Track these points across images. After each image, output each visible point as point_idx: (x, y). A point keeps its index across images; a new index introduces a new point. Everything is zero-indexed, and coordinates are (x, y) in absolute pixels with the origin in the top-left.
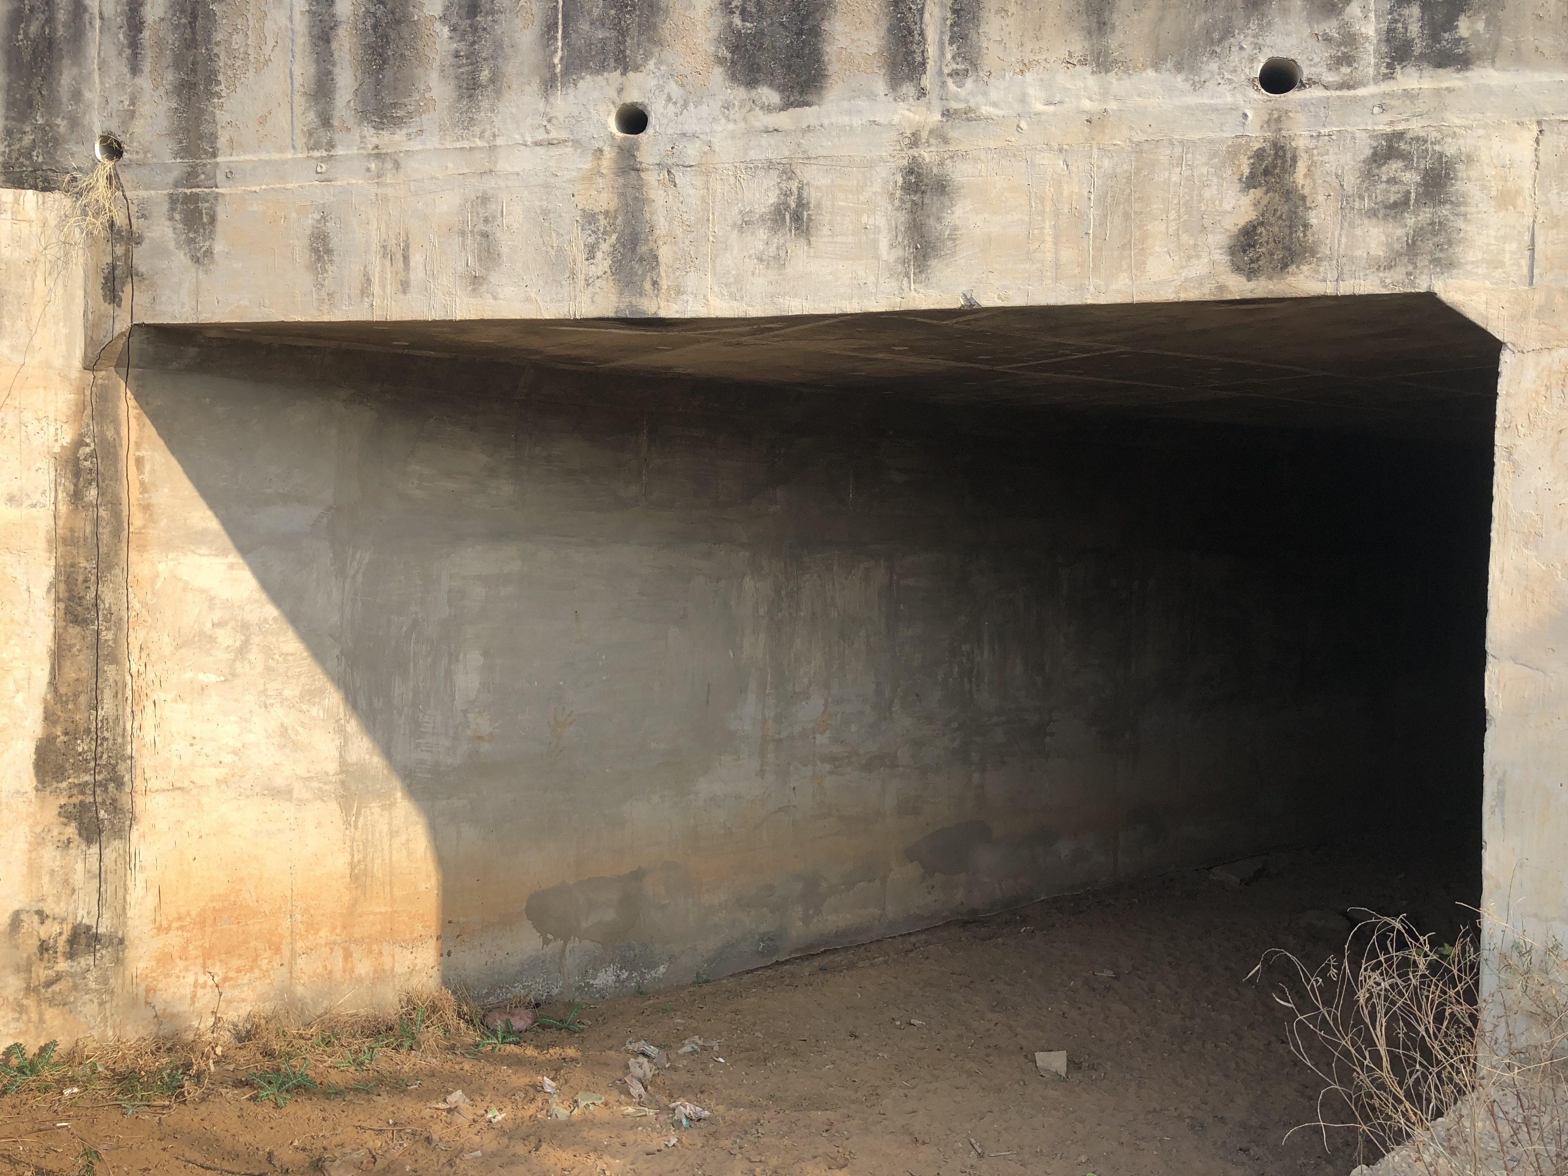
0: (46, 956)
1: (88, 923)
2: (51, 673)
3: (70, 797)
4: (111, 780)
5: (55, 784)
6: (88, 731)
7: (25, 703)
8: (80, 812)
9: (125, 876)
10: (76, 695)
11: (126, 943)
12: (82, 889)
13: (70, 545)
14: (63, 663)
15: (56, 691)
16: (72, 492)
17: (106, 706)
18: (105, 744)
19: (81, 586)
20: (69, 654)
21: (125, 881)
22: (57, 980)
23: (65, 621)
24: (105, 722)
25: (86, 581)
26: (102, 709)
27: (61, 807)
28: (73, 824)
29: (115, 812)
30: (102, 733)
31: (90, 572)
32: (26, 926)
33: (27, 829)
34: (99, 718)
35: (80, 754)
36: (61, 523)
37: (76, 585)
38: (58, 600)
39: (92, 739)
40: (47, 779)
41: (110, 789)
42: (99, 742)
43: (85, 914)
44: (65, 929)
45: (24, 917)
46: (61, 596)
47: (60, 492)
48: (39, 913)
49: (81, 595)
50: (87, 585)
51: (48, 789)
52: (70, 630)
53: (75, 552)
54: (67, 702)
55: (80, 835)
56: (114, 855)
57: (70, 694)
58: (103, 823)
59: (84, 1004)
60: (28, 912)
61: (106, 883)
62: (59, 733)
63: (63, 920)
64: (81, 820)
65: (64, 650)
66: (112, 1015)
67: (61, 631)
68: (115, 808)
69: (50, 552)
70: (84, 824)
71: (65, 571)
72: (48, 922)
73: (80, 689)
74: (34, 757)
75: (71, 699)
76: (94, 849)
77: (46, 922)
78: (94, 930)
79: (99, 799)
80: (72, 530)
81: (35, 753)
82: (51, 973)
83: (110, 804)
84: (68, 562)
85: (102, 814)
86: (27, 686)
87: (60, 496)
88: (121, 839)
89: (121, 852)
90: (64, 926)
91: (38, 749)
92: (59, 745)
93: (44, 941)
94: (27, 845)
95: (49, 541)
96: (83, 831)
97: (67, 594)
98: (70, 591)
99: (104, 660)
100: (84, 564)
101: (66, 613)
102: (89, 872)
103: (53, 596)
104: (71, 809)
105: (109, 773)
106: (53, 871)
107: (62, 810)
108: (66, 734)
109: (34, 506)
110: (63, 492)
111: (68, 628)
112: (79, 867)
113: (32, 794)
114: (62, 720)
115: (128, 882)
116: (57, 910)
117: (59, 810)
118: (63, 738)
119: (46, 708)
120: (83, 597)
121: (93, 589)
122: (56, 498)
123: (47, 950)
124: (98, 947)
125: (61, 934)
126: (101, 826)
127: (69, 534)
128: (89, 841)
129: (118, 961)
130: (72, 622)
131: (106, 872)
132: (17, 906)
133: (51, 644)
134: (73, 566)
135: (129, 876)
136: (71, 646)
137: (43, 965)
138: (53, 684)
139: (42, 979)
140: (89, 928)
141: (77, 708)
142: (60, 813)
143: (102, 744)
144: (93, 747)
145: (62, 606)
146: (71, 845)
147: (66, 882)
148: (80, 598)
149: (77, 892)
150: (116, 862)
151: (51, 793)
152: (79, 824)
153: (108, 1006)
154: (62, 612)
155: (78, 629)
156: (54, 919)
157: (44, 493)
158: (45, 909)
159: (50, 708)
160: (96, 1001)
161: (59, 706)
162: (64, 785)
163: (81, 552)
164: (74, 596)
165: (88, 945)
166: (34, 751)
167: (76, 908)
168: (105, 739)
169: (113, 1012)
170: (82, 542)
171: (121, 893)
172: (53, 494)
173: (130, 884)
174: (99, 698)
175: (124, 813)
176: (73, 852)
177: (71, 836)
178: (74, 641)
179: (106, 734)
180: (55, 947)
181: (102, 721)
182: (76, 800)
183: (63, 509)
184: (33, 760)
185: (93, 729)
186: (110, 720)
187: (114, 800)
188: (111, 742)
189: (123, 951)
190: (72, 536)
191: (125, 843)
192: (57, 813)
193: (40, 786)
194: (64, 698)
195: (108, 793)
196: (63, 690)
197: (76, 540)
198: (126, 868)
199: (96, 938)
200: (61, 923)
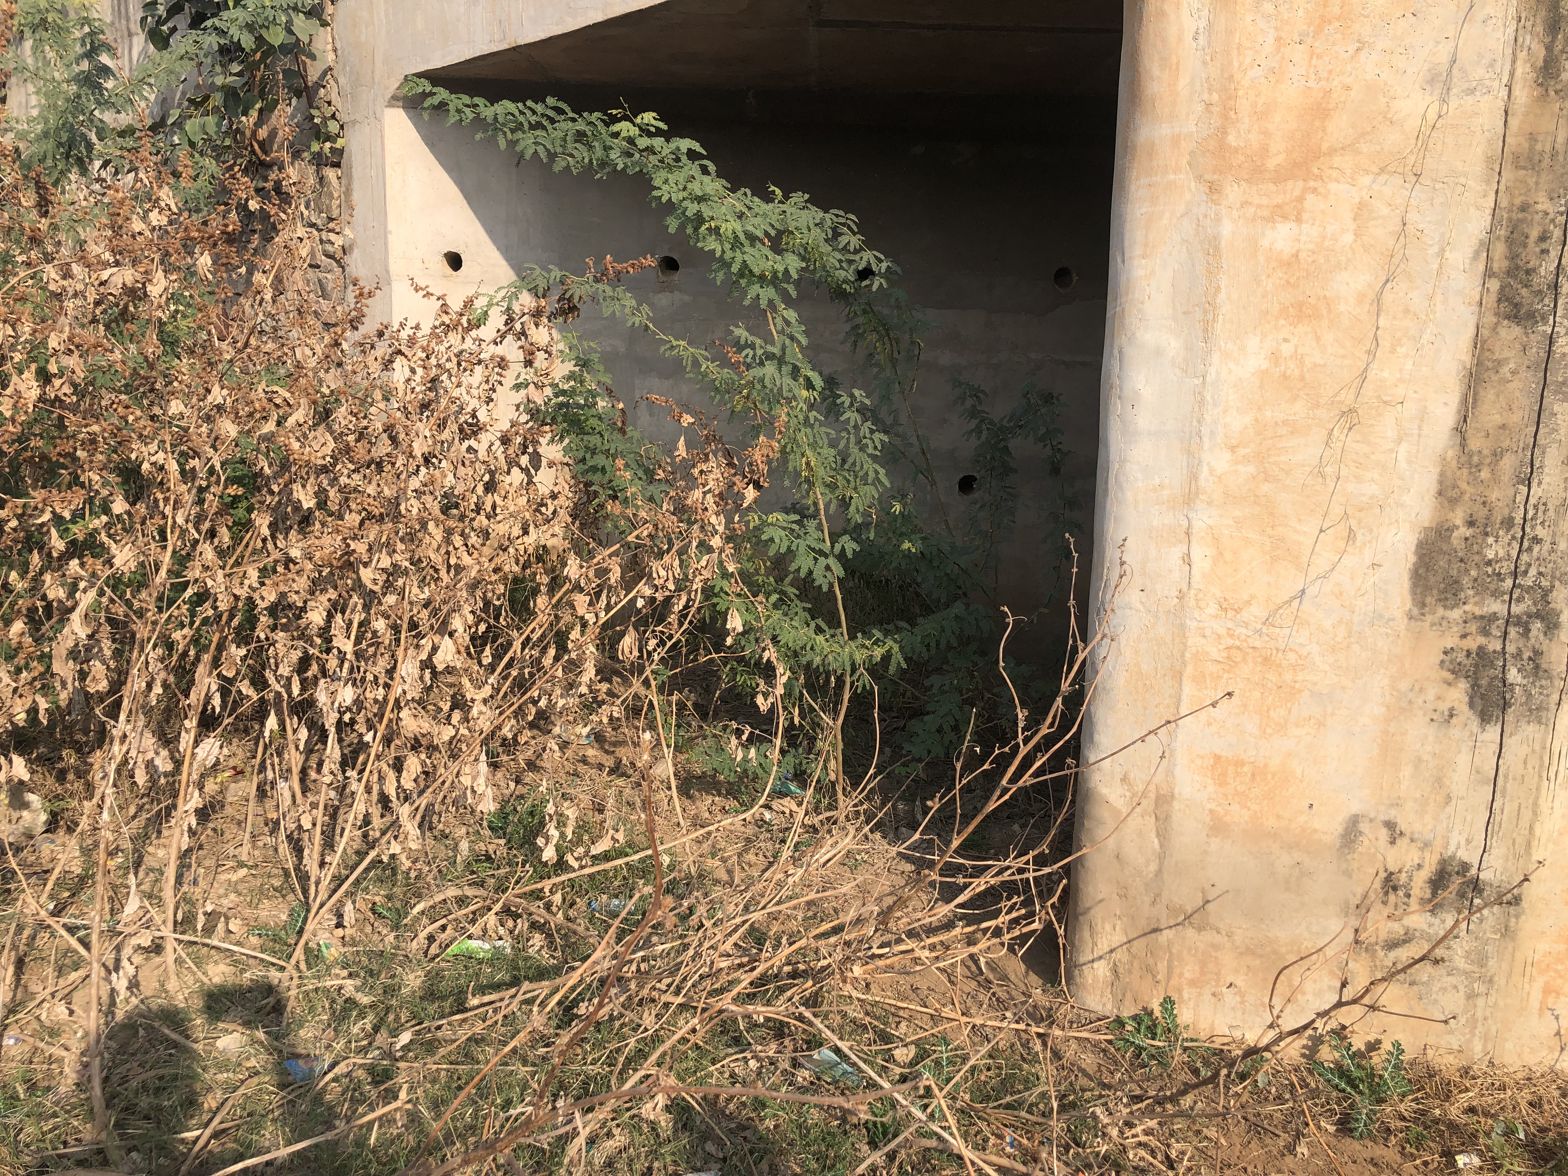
0: (1392, 897)
1: (1466, 859)
2: (1459, 412)
3: (1464, 636)
4: (1538, 615)
5: (1441, 611)
6: (1508, 522)
7: (1409, 462)
8: (1476, 666)
9: (1538, 789)
10: (1497, 455)
11: (1524, 904)
12: (1462, 798)
13: (1524, 168)
14: (1482, 393)
15: (1463, 445)
16: (1540, 63)
17: (1546, 479)
18: (1536, 549)
19: (1533, 247)
20: (1495, 378)
21: (1537, 798)
22: (1405, 942)
23: (1497, 314)
24: (1541, 508)
25: (1543, 238)
26: (1540, 483)
27: (1445, 653)
28: (1463, 685)
29: (1536, 675)
30: (1533, 528)
31: (1553, 221)
32: (1366, 842)
33: (1386, 682)
34: (1532, 501)
35: (1489, 563)
36: (1514, 123)
37: (1525, 246)
38: (1489, 273)
39: (1514, 538)
40: (1428, 600)
41: (1534, 632)
42: (1526, 544)
43: (1463, 842)
44: (1427, 860)
45: (1364, 826)
46: (1496, 266)
47: (1519, 63)
48: (1390, 825)
49: (1530, 266)
50: (1544, 246)
51: (1429, 618)
52: (1503, 332)
53: (1531, 181)
54: (1478, 467)
55: (1471, 705)
56: (1524, 750)
57: (1486, 452)
58: (1512, 691)
59: (1444, 989)
60: (1371, 820)
61: (1504, 796)
62: (1458, 522)
63: (1427, 845)
64: (1477, 679)
65: (1488, 369)
66: (1485, 1019)
67: (1485, 332)
68: (1537, 667)
69: (1488, 182)
70: (1479, 686)
71: (1510, 220)
72: (1402, 843)
73: (1506, 444)
74: (1412, 558)
75: (1488, 460)
76: (1492, 733)
77: (1398, 841)
78: (1474, 871)
79: (1511, 648)
80: (1532, 138)
81: (1416, 553)
82: (1397, 928)
83: (1530, 659)
84: (1518, 201)
85: (1513, 675)
86: (1416, 432)
87: (1519, 72)
88: (1540, 722)
89: (1537, 747)
90: (1427, 855)
91: (1420, 545)
92: (1455, 542)
93: (1392, 874)
94: (1383, 709)
95: (1489, 160)
96: (1478, 700)
97: (1505, 264)
98: (1513, 257)
99: (1556, 392)
100: (1544, 204)
101: (1499, 300)
102: (1478, 772)
103: (1481, 267)
104: (1461, 657)
105: (1535, 604)
106: (1420, 759)
107: (1447, 658)
108: (1471, 524)
109: (1471, 91)
110: (1525, 62)
111: (1499, 329)
112: (1463, 760)
113: (1402, 623)
114: (1466, 497)
115: (1541, 801)
116: (1417, 827)
117: (1442, 657)
118: (1464, 531)
119: (1442, 474)
120: (1534, 270)
121: (1554, 254)
122: (1512, 74)
123: (1395, 888)
124: (1477, 901)
125: (1420, 866)
126: (1508, 696)
127: (1526, 145)
128: (1485, 718)
129: (1506, 932)
130: (1508, 317)
131: (1506, 777)
132: (1355, 808)
133: (1467, 358)
134: (1524, 208)
135: (1544, 791)
136: (1499, 363)
137: (1387, 911)
138: (1461, 430)
139: (1383, 936)
140: (1465, 867)
141: (1495, 478)
142: (1442, 662)
143: (1530, 549)
144: (1514, 554)
145: (1494, 285)
146: (1454, 720)
147: (1439, 782)
148: (1528, 272)
149: (1453, 802)
150: (1525, 762)
151: (1433, 624)
152: (1472, 687)
153: (1480, 1002)
154: (1493, 297)
155: (1517, 331)
156: (1412, 840)
157: (1492, 64)
158: (1399, 820)
159: (1449, 474)
160: (1461, 988)
161: (1465, 471)
162: (1456, 614)
163: (1542, 181)
164: (1518, 268)
165: (1462, 895)
166: (1413, 548)
167: (1449, 830)
168: (1536, 540)
169: (1488, 1014)
170: (1547, 161)
171: (1527, 815)
172: (1508, 67)
173: (1544, 805)
174: (1537, 464)
175: (1550, 678)
176: (1456, 731)
177: (1456, 705)
178: (1506, 354)
179: (1540, 532)
180: (1407, 887)
181: (1536, 507)
182: (1472, 643)
183: (1522, 95)
184: (1410, 565)
185: (1519, 520)
186: (1550, 506)
187: (1538, 653)
188: (1547, 547)
189: (1517, 917)
190: (1531, 148)
191: (1546, 731)
192: (1438, 662)
193: (1416, 611)
194: (1475, 459)
195: (1528, 638)
196: (1474, 444)
197: (1537, 158)
198: (1540, 777)
199: (1476, 886)
200: (1422, 849)
